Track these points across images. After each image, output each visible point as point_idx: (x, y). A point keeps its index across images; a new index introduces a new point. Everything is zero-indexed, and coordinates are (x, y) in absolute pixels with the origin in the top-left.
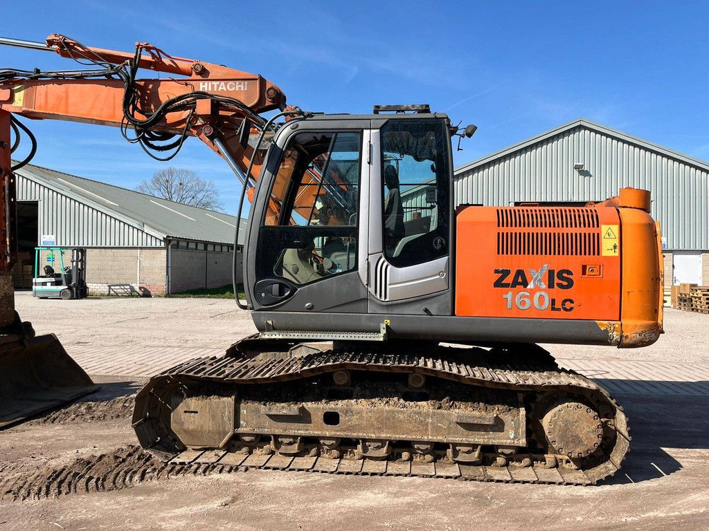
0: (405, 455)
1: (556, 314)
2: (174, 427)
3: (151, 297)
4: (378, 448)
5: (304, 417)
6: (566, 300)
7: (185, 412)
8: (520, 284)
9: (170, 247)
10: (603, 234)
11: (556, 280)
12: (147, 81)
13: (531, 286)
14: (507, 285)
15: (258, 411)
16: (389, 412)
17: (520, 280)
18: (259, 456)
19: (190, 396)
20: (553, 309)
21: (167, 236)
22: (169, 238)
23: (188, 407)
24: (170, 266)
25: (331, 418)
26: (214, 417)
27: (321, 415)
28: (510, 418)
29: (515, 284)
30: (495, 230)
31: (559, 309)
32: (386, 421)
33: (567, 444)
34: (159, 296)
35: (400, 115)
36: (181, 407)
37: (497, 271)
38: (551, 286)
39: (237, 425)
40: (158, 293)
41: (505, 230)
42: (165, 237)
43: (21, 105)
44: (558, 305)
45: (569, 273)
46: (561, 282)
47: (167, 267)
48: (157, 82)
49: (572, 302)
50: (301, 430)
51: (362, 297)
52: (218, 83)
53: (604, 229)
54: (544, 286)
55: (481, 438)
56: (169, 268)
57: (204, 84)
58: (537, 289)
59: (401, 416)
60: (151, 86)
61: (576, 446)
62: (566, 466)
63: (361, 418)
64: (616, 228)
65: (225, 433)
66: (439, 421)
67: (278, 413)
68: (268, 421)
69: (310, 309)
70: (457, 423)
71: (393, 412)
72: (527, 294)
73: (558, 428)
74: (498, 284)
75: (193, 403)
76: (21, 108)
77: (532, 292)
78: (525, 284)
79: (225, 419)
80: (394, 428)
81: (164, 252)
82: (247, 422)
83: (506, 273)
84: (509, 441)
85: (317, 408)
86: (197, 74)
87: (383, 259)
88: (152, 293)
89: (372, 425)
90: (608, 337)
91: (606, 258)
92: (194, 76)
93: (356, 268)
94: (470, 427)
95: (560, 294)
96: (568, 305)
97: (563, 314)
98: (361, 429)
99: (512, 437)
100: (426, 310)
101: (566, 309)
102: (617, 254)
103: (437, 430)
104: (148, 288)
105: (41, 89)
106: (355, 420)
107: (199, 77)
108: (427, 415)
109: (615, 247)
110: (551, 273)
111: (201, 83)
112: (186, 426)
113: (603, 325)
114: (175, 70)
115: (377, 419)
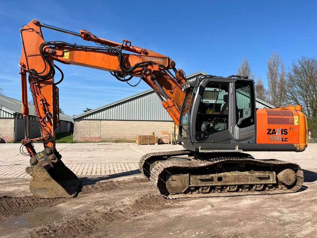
0: (240, 190)
1: (283, 143)
2: (167, 186)
3: (5, 143)
4: (234, 188)
5: (212, 180)
6: (286, 138)
7: (171, 180)
8: (274, 133)
9: (16, 118)
10: (295, 118)
11: (283, 132)
12: (125, 54)
13: (277, 134)
14: (270, 134)
15: (196, 178)
16: (237, 176)
17: (274, 132)
18: (195, 194)
19: (173, 175)
20: (282, 141)
21: (16, 112)
22: (16, 113)
23: (172, 178)
24: (16, 127)
25: (220, 179)
26: (182, 182)
27: (217, 178)
28: (271, 175)
29: (273, 133)
30: (267, 117)
31: (284, 141)
32: (237, 178)
33: (287, 182)
34: (10, 143)
35: (239, 79)
36: (170, 179)
37: (268, 129)
38: (282, 134)
39: (190, 184)
40: (9, 141)
41: (270, 117)
42: (15, 112)
43: (68, 58)
44: (284, 140)
45: (287, 130)
46: (284, 133)
47: (15, 128)
48: (128, 55)
49: (287, 139)
50: (210, 184)
51: (230, 138)
52: (152, 58)
53: (295, 117)
54: (280, 134)
55: (264, 182)
56: (16, 129)
57: (147, 58)
58: (278, 135)
59: (241, 177)
60: (125, 56)
61: (290, 182)
62: (284, 188)
63: (229, 178)
64: (297, 117)
65: (186, 187)
66: (252, 178)
67: (205, 178)
68: (200, 182)
69: (213, 142)
70: (257, 177)
71: (239, 175)
72: (276, 136)
73: (285, 177)
74: (268, 133)
75: (174, 177)
76: (67, 59)
77: (277, 136)
78: (275, 133)
79: (186, 182)
80: (239, 181)
81: (13, 120)
82: (192, 183)
83: (270, 130)
84: (272, 182)
85: (215, 176)
86: (144, 53)
87: (236, 125)
88: (6, 141)
89: (233, 180)
90: (296, 149)
91: (295, 125)
92: (142, 54)
93: (228, 128)
94: (260, 178)
95: (284, 136)
96: (286, 140)
97: (285, 142)
98: (229, 182)
99: (272, 181)
100: (249, 142)
101: (285, 141)
102: (298, 124)
103: (251, 180)
104: (3, 138)
105: (77, 52)
106: (227, 179)
107: (144, 55)
108: (248, 176)
109: (298, 122)
110: (282, 130)
111: (146, 57)
112: (172, 186)
113: (295, 145)
114: (134, 51)
115: (234, 178)
